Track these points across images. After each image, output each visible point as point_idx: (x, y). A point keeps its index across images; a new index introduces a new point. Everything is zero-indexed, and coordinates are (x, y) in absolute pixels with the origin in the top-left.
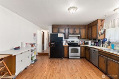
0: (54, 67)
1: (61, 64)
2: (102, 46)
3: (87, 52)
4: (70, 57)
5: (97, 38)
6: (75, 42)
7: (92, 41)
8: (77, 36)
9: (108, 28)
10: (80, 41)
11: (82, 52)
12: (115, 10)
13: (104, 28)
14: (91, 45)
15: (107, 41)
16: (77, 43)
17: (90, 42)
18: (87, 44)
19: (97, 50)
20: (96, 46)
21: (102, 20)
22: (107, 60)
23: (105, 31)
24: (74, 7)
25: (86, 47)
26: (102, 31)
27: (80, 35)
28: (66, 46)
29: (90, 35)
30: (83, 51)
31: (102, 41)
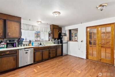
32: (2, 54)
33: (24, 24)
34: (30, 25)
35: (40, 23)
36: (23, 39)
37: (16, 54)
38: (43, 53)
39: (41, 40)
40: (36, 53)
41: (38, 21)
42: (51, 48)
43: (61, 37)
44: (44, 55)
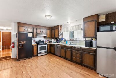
0: (29, 66)
1: (34, 62)
2: (61, 43)
3: (52, 48)
4: (39, 55)
5: (58, 37)
6: (42, 41)
7: (54, 40)
8: (43, 36)
9: (64, 32)
10: (46, 40)
11: (48, 49)
12: (68, 23)
13: (62, 31)
14: (54, 42)
15: (64, 39)
16: (44, 42)
17: (53, 40)
18: (51, 42)
19: (60, 45)
20: (58, 43)
21: (61, 26)
22: (66, 50)
23: (62, 33)
24: (50, 16)
25: (51, 44)
26: (61, 33)
27: (46, 35)
28: (35, 45)
29: (53, 35)
30: (49, 47)
31: (61, 39)
38: (66, 52)
39: (74, 40)
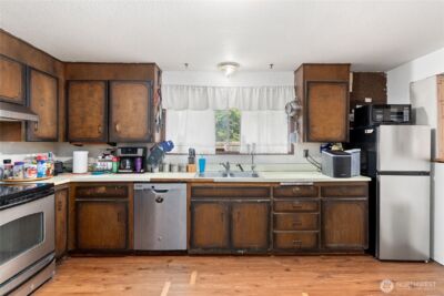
5: (151, 136)
20: (137, 171)
22: (231, 207)
23: (162, 115)
32: (89, 193)
33: (171, 86)
34: (194, 88)
35: (230, 69)
36: (172, 146)
37: (125, 200)
38: (235, 216)
39: (242, 149)
40: (196, 210)
41: (223, 64)
42: (282, 192)
43: (370, 131)
44: (237, 226)
